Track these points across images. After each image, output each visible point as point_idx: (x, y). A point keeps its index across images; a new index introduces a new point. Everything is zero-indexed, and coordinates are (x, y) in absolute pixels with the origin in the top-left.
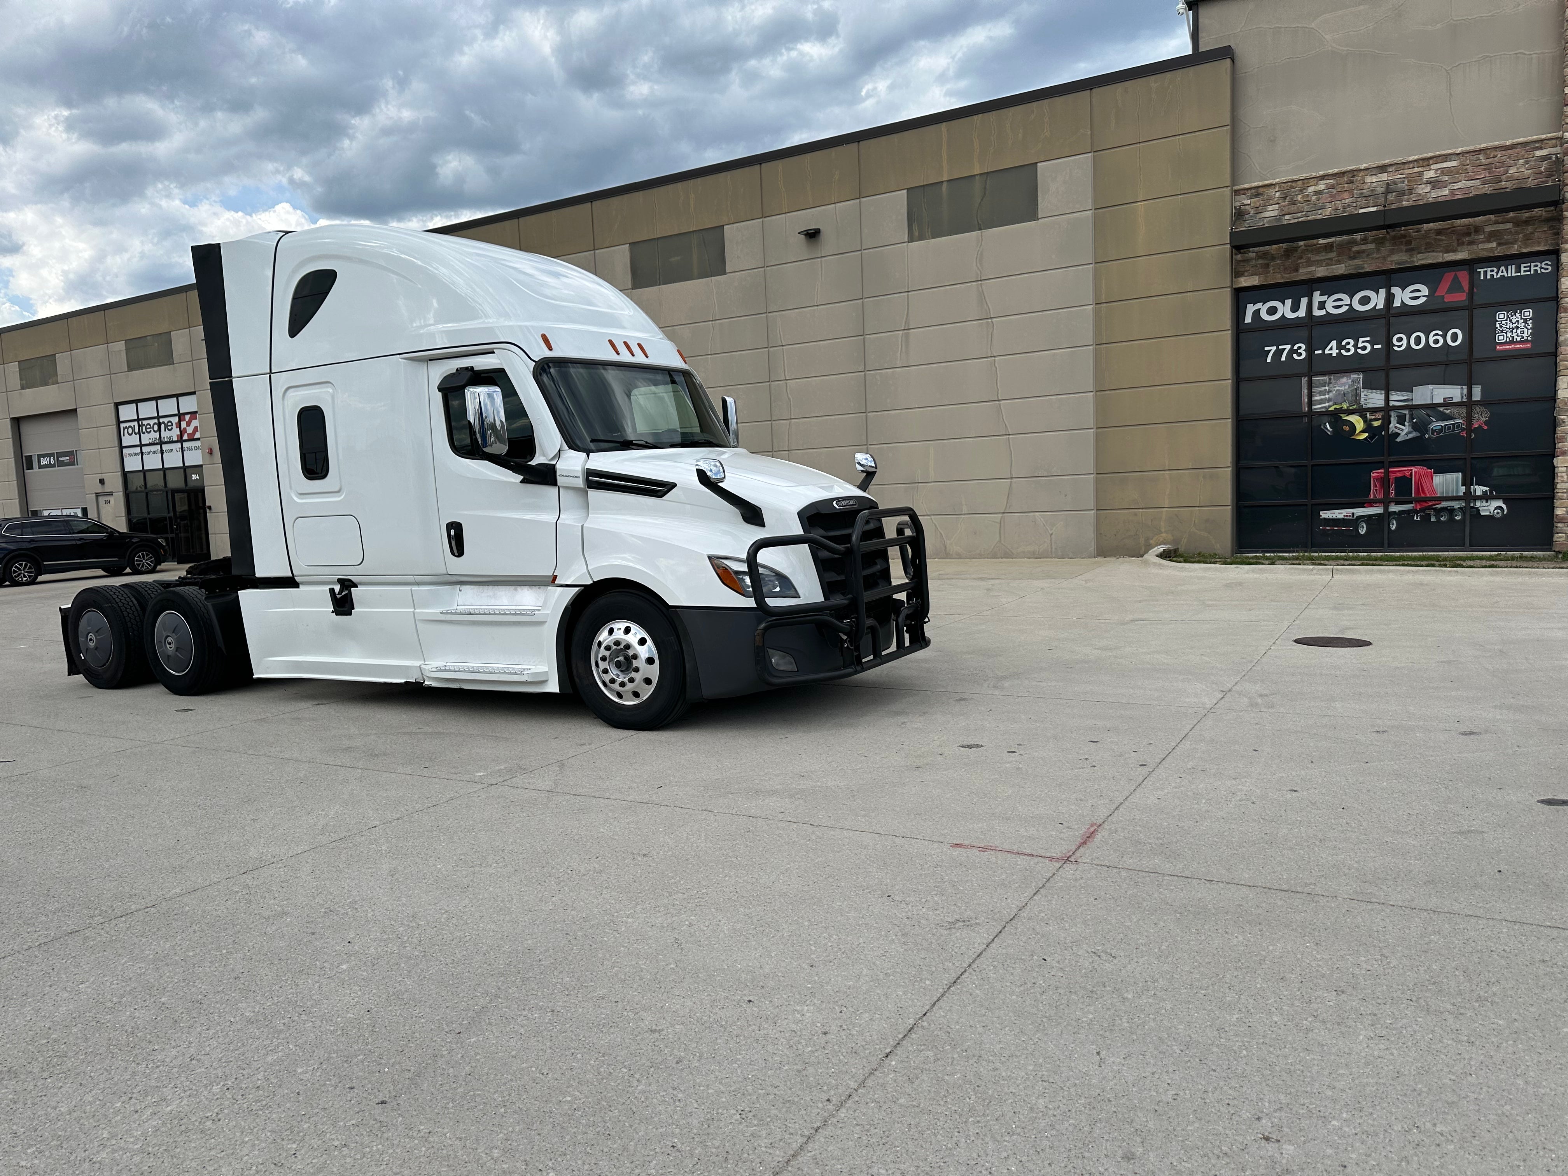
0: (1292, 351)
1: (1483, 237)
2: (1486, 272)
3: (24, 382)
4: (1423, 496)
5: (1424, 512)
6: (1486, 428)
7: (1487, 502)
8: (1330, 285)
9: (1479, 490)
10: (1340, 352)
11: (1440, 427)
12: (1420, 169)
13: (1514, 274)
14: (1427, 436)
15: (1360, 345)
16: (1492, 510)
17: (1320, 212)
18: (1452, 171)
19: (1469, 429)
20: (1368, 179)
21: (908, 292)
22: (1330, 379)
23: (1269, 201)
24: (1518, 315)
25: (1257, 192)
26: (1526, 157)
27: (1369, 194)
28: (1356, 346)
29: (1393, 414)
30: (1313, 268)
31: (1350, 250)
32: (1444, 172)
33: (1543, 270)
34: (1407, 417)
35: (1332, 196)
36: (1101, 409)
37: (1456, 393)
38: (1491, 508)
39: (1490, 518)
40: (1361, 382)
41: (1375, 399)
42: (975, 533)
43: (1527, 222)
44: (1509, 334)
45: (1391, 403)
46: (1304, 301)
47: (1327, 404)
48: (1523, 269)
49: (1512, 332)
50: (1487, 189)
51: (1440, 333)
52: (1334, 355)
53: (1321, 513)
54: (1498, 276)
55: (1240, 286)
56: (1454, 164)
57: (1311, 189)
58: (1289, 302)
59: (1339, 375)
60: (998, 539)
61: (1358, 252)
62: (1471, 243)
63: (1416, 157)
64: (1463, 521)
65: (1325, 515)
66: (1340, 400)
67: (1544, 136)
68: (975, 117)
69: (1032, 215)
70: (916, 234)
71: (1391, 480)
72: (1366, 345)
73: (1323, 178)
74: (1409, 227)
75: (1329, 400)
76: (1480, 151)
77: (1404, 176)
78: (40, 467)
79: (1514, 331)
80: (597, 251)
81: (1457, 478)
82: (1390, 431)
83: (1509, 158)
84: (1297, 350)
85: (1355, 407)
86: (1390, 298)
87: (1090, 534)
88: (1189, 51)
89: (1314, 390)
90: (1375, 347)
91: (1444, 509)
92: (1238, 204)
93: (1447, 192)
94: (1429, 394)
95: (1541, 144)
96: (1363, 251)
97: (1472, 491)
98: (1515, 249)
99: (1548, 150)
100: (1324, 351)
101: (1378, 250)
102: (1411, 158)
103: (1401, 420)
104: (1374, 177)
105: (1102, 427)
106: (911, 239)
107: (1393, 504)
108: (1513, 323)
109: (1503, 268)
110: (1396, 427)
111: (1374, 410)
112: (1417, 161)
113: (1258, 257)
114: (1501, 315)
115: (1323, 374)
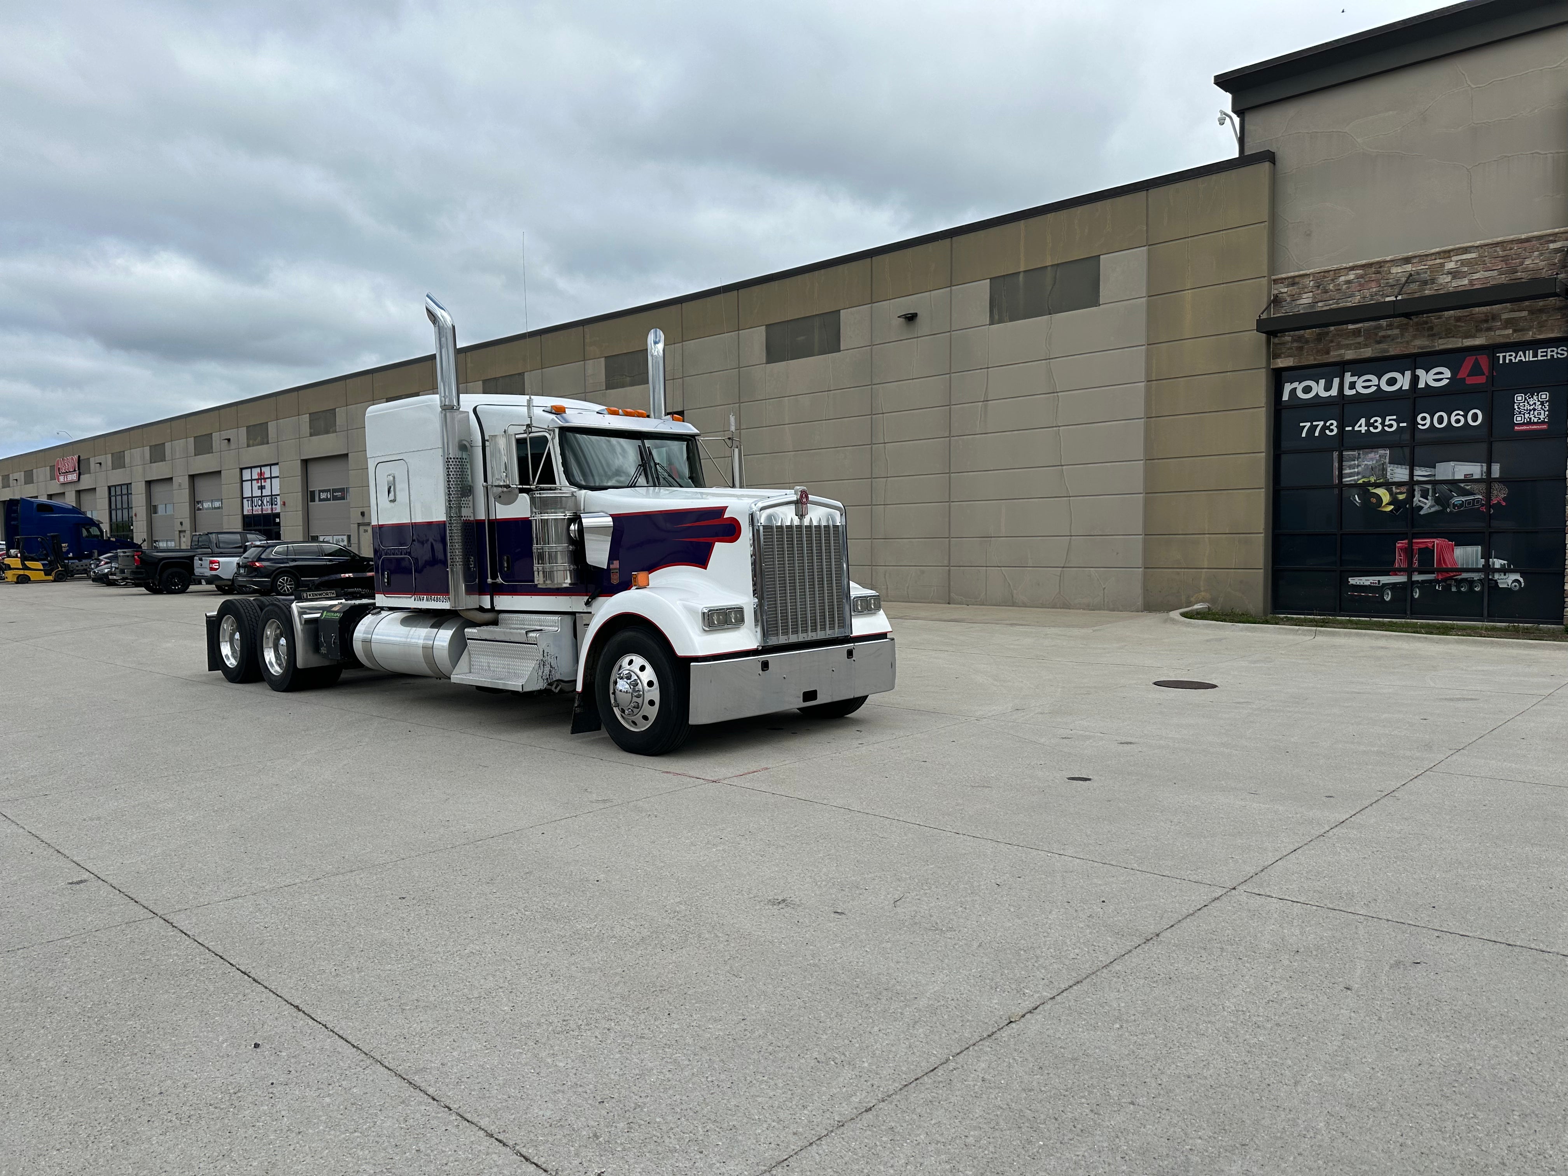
0: (1324, 428)
1: (1499, 323)
2: (1504, 357)
3: (312, 430)
4: (1444, 566)
5: (1445, 582)
6: (1504, 504)
7: (1505, 575)
8: (1360, 367)
9: (1498, 563)
10: (1369, 429)
11: (1461, 502)
12: (1442, 261)
13: (1531, 359)
14: (1448, 510)
15: (1387, 423)
16: (1510, 582)
17: (1349, 299)
18: (1471, 263)
19: (1489, 506)
20: (1394, 270)
21: (988, 368)
22: (1359, 454)
23: (1304, 289)
24: (1535, 397)
25: (1293, 281)
26: (1540, 249)
27: (1394, 283)
28: (1383, 424)
29: (1417, 488)
30: (1343, 351)
31: (1377, 334)
32: (1463, 263)
33: (1559, 356)
34: (1430, 491)
35: (1360, 285)
36: (1150, 475)
37: (1476, 470)
38: (1509, 580)
39: (1508, 590)
40: (1388, 458)
41: (1400, 473)
42: (1039, 585)
43: (1541, 311)
44: (1527, 416)
45: (1416, 478)
46: (1336, 381)
47: (1356, 478)
48: (1540, 354)
49: (1529, 413)
50: (1503, 279)
51: (1462, 413)
52: (1363, 431)
53: (1350, 579)
54: (1517, 361)
55: (1276, 366)
56: (1473, 255)
57: (1342, 279)
58: (1322, 382)
59: (1367, 450)
60: (1058, 591)
61: (1384, 337)
62: (1489, 329)
63: (1438, 250)
64: (1482, 591)
65: (1353, 581)
66: (1368, 474)
67: (1557, 230)
68: (1049, 215)
69: (1094, 301)
70: (996, 317)
71: (1415, 551)
72: (1392, 423)
73: (1352, 268)
74: (1430, 315)
75: (1358, 473)
76: (1497, 244)
77: (1427, 267)
78: (320, 500)
79: (1532, 412)
80: (740, 332)
81: (1477, 551)
82: (1414, 505)
83: (1525, 250)
84: (1329, 426)
85: (1381, 480)
86: (1415, 379)
87: (1137, 590)
88: (1236, 155)
89: (1344, 463)
90: (1401, 425)
91: (1463, 580)
92: (1276, 292)
93: (1466, 282)
94: (1451, 469)
95: (1555, 237)
96: (1389, 336)
97: (1491, 563)
98: (1529, 336)
99: (1561, 243)
100: (1353, 428)
101: (1402, 335)
102: (1433, 251)
103: (1425, 495)
104: (1399, 267)
105: (1150, 492)
106: (992, 323)
107: (1416, 573)
108: (1530, 405)
109: (1521, 353)
110: (1419, 501)
111: (1399, 484)
112: (1439, 253)
113: (1294, 341)
114: (1519, 398)
115: (1353, 449)
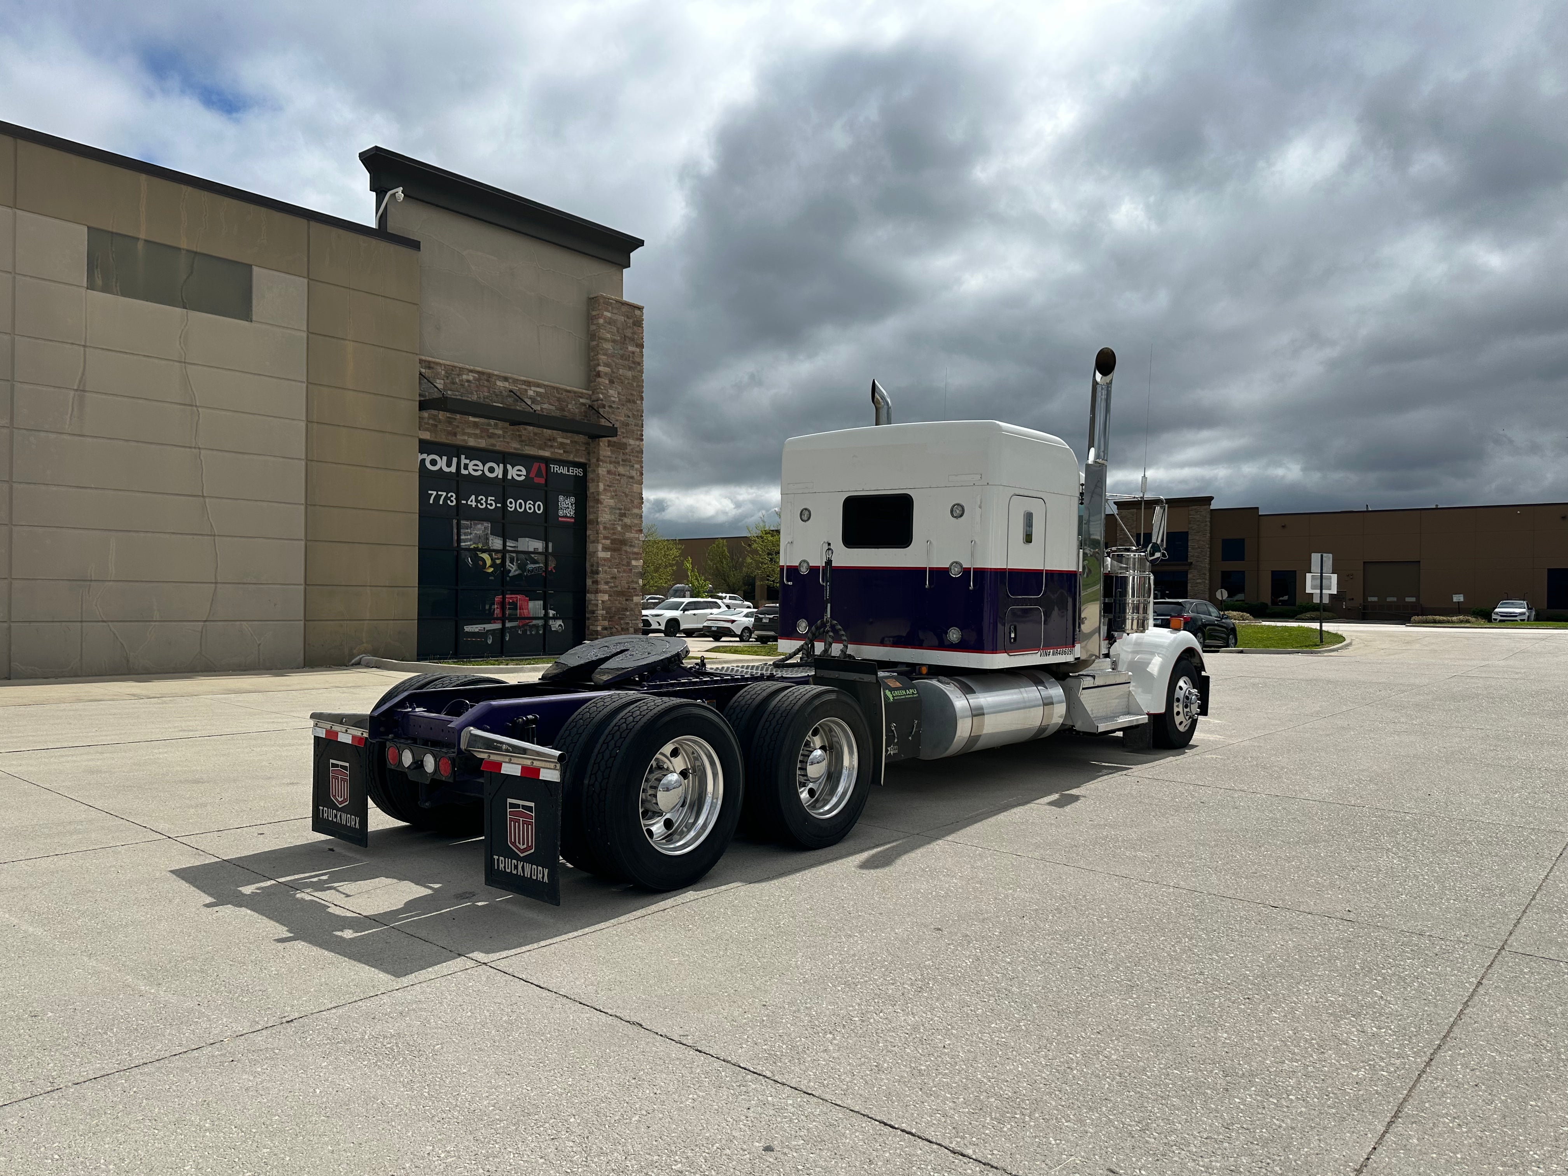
0: (446, 498)
4: (523, 616)
5: (524, 628)
6: (555, 571)
7: (555, 621)
8: (473, 453)
9: (551, 613)
10: (477, 504)
11: (532, 568)
12: (526, 388)
14: (525, 574)
15: (489, 502)
16: (557, 627)
17: (469, 395)
18: (542, 396)
19: (546, 571)
20: (499, 383)
21: (85, 346)
22: (471, 524)
23: (437, 375)
25: (429, 365)
26: (575, 400)
27: (498, 393)
28: (486, 501)
29: (507, 555)
31: (488, 430)
32: (537, 394)
34: (515, 559)
35: (476, 386)
36: (311, 521)
38: (556, 625)
39: (554, 631)
40: (489, 529)
41: (496, 543)
42: (170, 643)
45: (507, 548)
46: (455, 460)
47: (469, 543)
50: (558, 414)
51: (532, 503)
52: (473, 506)
53: (464, 627)
56: (543, 391)
57: (464, 377)
59: (476, 522)
60: (198, 650)
61: (492, 434)
62: (551, 447)
63: (525, 379)
64: (543, 634)
65: (468, 629)
66: (477, 541)
67: (584, 391)
68: (183, 187)
69: (245, 314)
70: (100, 282)
71: (506, 604)
72: (492, 503)
73: (471, 371)
74: (520, 425)
75: (470, 540)
76: (555, 388)
77: (517, 389)
81: (540, 604)
82: (506, 568)
83: (568, 398)
84: (450, 497)
85: (485, 547)
86: (505, 472)
87: (299, 645)
88: (376, 226)
89: (461, 530)
90: (497, 505)
91: (534, 625)
92: (423, 371)
93: (540, 408)
94: (526, 544)
95: (581, 395)
96: (495, 434)
97: (547, 613)
98: (570, 457)
99: (584, 400)
100: (467, 502)
101: (504, 436)
102: (522, 378)
103: (512, 562)
105: (311, 541)
106: (92, 286)
107: (507, 621)
110: (509, 565)
111: (497, 551)
112: (525, 381)
113: (429, 418)
115: (467, 520)
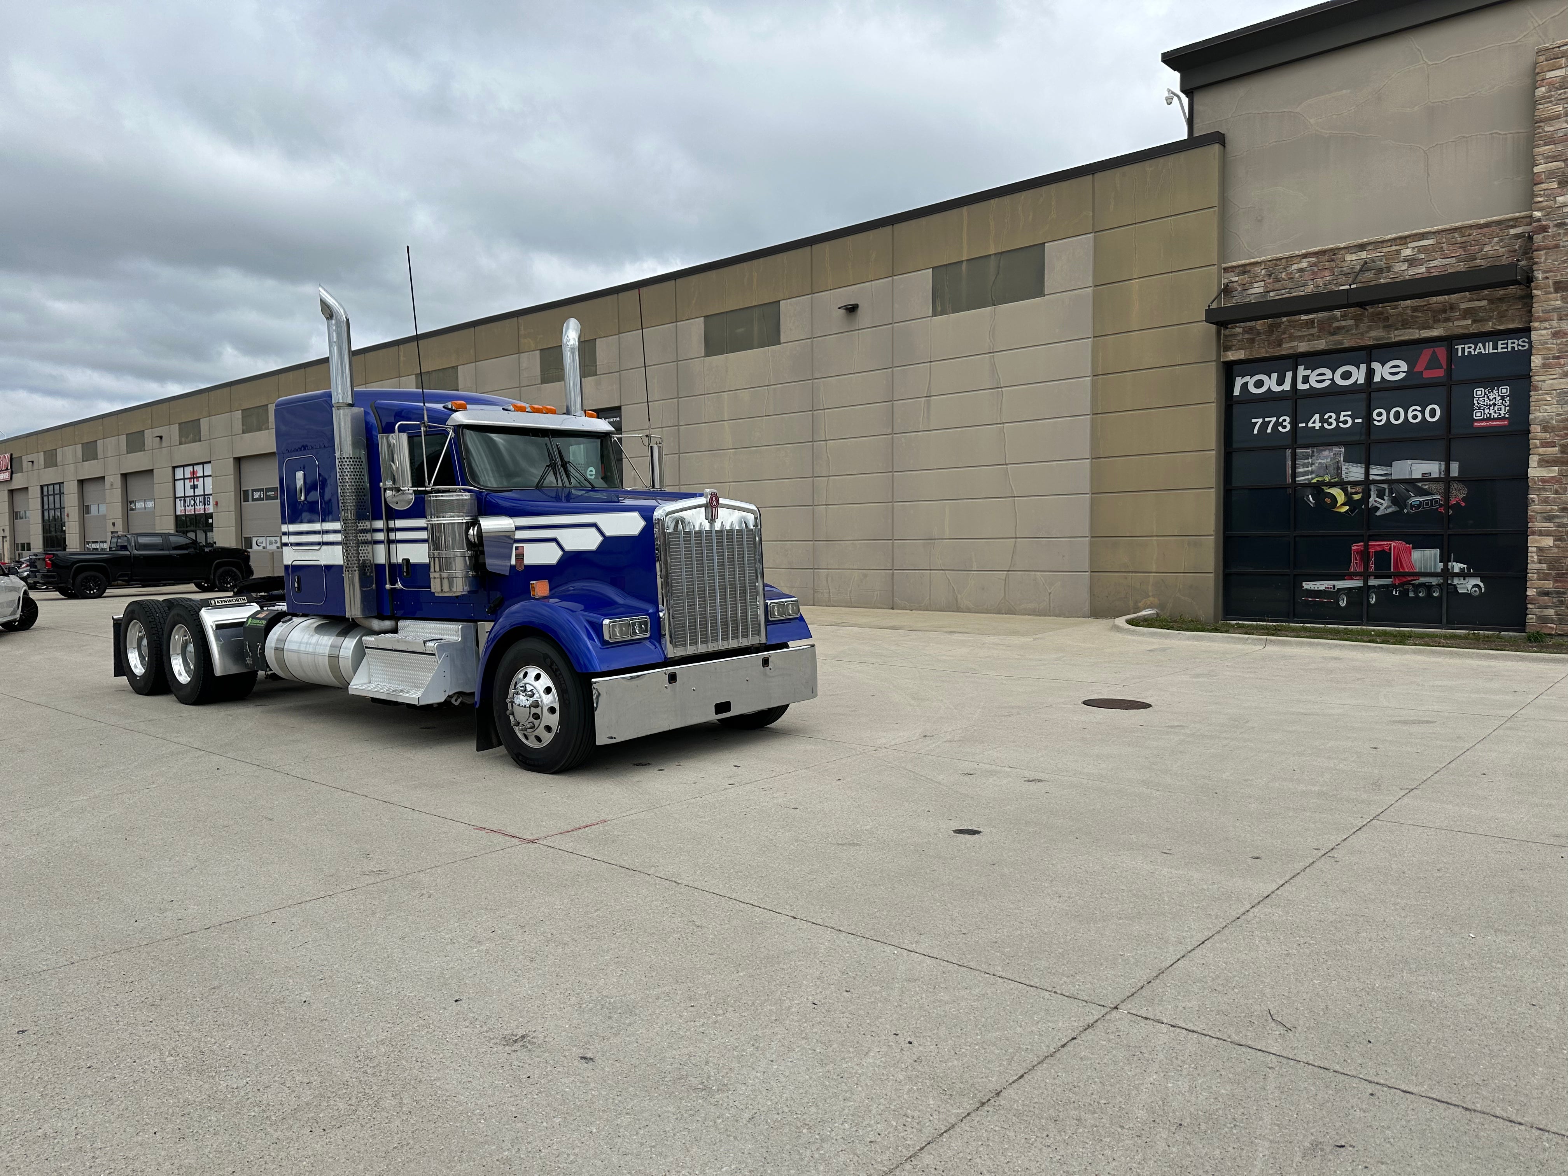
0: (1277, 424)
1: (1458, 314)
2: (1463, 349)
3: (245, 427)
4: (1402, 570)
5: (1403, 588)
6: (1463, 504)
7: (1464, 579)
8: (1314, 359)
9: (1457, 567)
10: (1323, 425)
11: (1418, 503)
12: (1398, 248)
13: (1491, 351)
14: (1405, 511)
15: (1342, 419)
16: (1470, 587)
17: (1302, 289)
18: (1428, 250)
19: (1447, 506)
20: (1348, 258)
21: (931, 362)
22: (1313, 452)
23: (1255, 278)
24: (1495, 392)
25: (1243, 270)
26: (1500, 235)
27: (1349, 271)
28: (1337, 420)
29: (1372, 487)
30: (1296, 344)
31: (1331, 326)
32: (1421, 250)
33: (1520, 348)
34: (1387, 491)
35: (1314, 273)
36: (1096, 475)
37: (1433, 468)
38: (1468, 585)
39: (1468, 595)
40: (1342, 455)
41: (1355, 472)
42: (983, 589)
43: (1501, 299)
44: (1487, 411)
45: (1371, 477)
46: (1289, 375)
47: (1310, 477)
48: (1500, 346)
49: (1489, 408)
50: (1462, 267)
51: (1419, 408)
52: (1317, 428)
53: (1304, 584)
54: (1476, 353)
55: (1227, 359)
56: (1430, 242)
57: (1295, 267)
58: (1275, 376)
59: (1321, 448)
60: (1003, 595)
61: (1339, 328)
62: (1447, 320)
63: (1394, 236)
64: (1440, 598)
65: (1308, 585)
66: (1322, 472)
67: (1517, 215)
68: (992, 201)
69: (1039, 292)
70: (939, 309)
71: (1371, 554)
72: (1347, 420)
73: (1305, 256)
74: (1385, 304)
75: (1312, 472)
76: (1455, 230)
77: (1382, 254)
78: (254, 500)
79: (1492, 408)
80: (678, 323)
81: (1435, 554)
82: (1370, 505)
83: (1484, 236)
84: (1282, 422)
85: (1336, 480)
86: (1370, 373)
87: (1083, 597)
88: (1185, 136)
89: (1297, 462)
90: (1356, 421)
91: (1421, 585)
92: (1226, 281)
93: (1423, 270)
94: (1408, 470)
95: (1515, 222)
96: (1343, 327)
97: (1450, 567)
98: (1489, 326)
99: (1522, 228)
100: (1307, 424)
101: (1357, 326)
102: (1388, 237)
103: (1381, 495)
104: (1354, 255)
105: (1097, 493)
106: (934, 314)
107: (1372, 578)
108: (1490, 400)
109: (1480, 345)
110: (1376, 501)
111: (1354, 484)
112: (1394, 239)
113: (1245, 332)
114: (1479, 392)
115: (1306, 447)
